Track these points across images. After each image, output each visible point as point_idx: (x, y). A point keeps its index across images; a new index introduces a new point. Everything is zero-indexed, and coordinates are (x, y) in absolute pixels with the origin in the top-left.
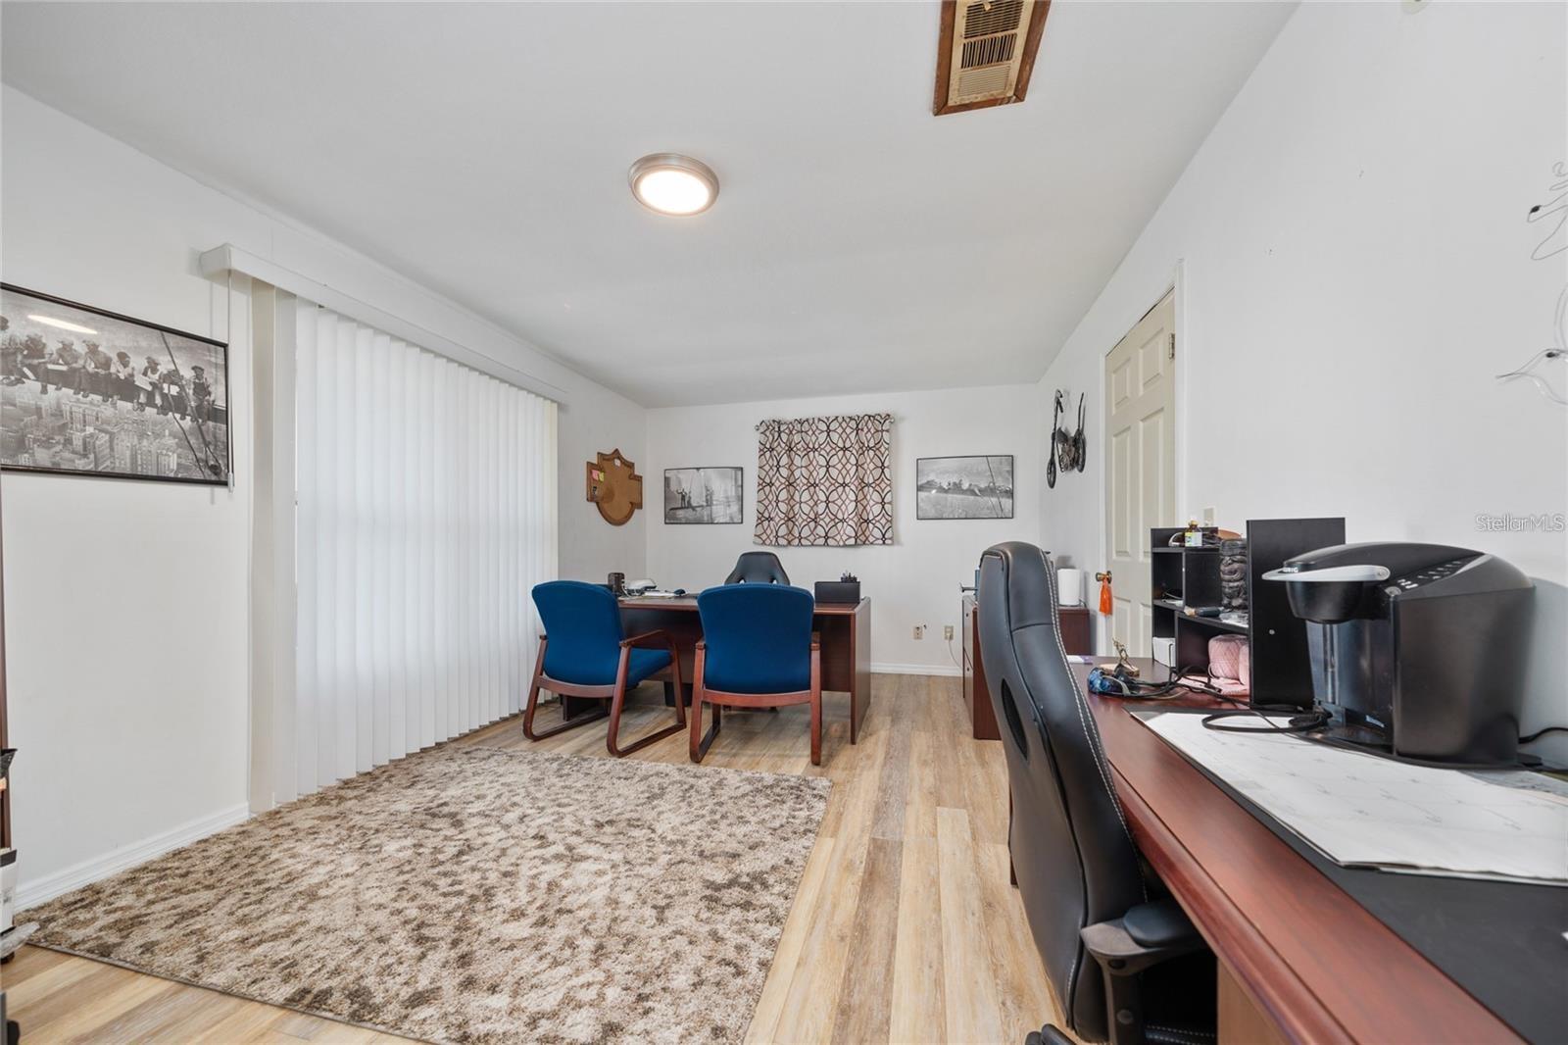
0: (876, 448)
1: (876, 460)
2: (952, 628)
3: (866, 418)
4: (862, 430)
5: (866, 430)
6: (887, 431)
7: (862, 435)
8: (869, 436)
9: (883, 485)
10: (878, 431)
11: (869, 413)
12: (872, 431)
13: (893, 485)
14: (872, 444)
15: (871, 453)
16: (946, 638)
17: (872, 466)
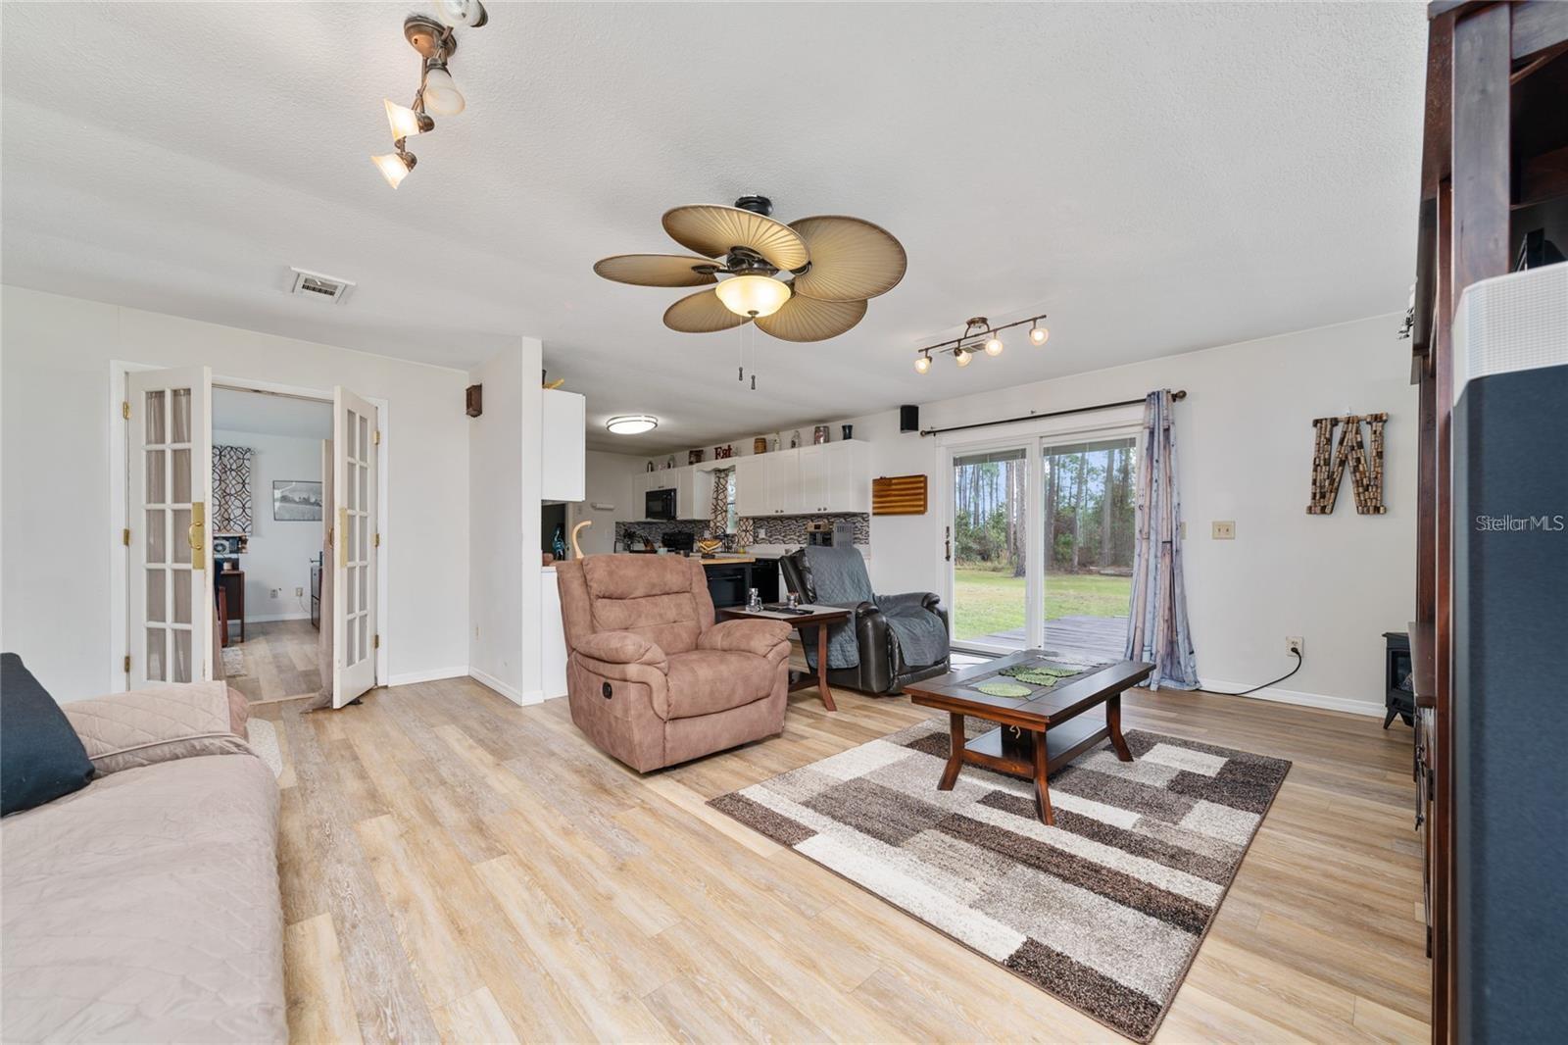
0: (238, 470)
1: (238, 478)
2: (302, 589)
3: (229, 449)
4: (225, 456)
5: (228, 456)
6: (248, 459)
7: (225, 460)
8: (231, 461)
9: (244, 496)
10: (239, 458)
11: (231, 445)
12: (235, 458)
13: (253, 496)
14: (234, 467)
15: (234, 473)
16: (297, 595)
17: (234, 482)
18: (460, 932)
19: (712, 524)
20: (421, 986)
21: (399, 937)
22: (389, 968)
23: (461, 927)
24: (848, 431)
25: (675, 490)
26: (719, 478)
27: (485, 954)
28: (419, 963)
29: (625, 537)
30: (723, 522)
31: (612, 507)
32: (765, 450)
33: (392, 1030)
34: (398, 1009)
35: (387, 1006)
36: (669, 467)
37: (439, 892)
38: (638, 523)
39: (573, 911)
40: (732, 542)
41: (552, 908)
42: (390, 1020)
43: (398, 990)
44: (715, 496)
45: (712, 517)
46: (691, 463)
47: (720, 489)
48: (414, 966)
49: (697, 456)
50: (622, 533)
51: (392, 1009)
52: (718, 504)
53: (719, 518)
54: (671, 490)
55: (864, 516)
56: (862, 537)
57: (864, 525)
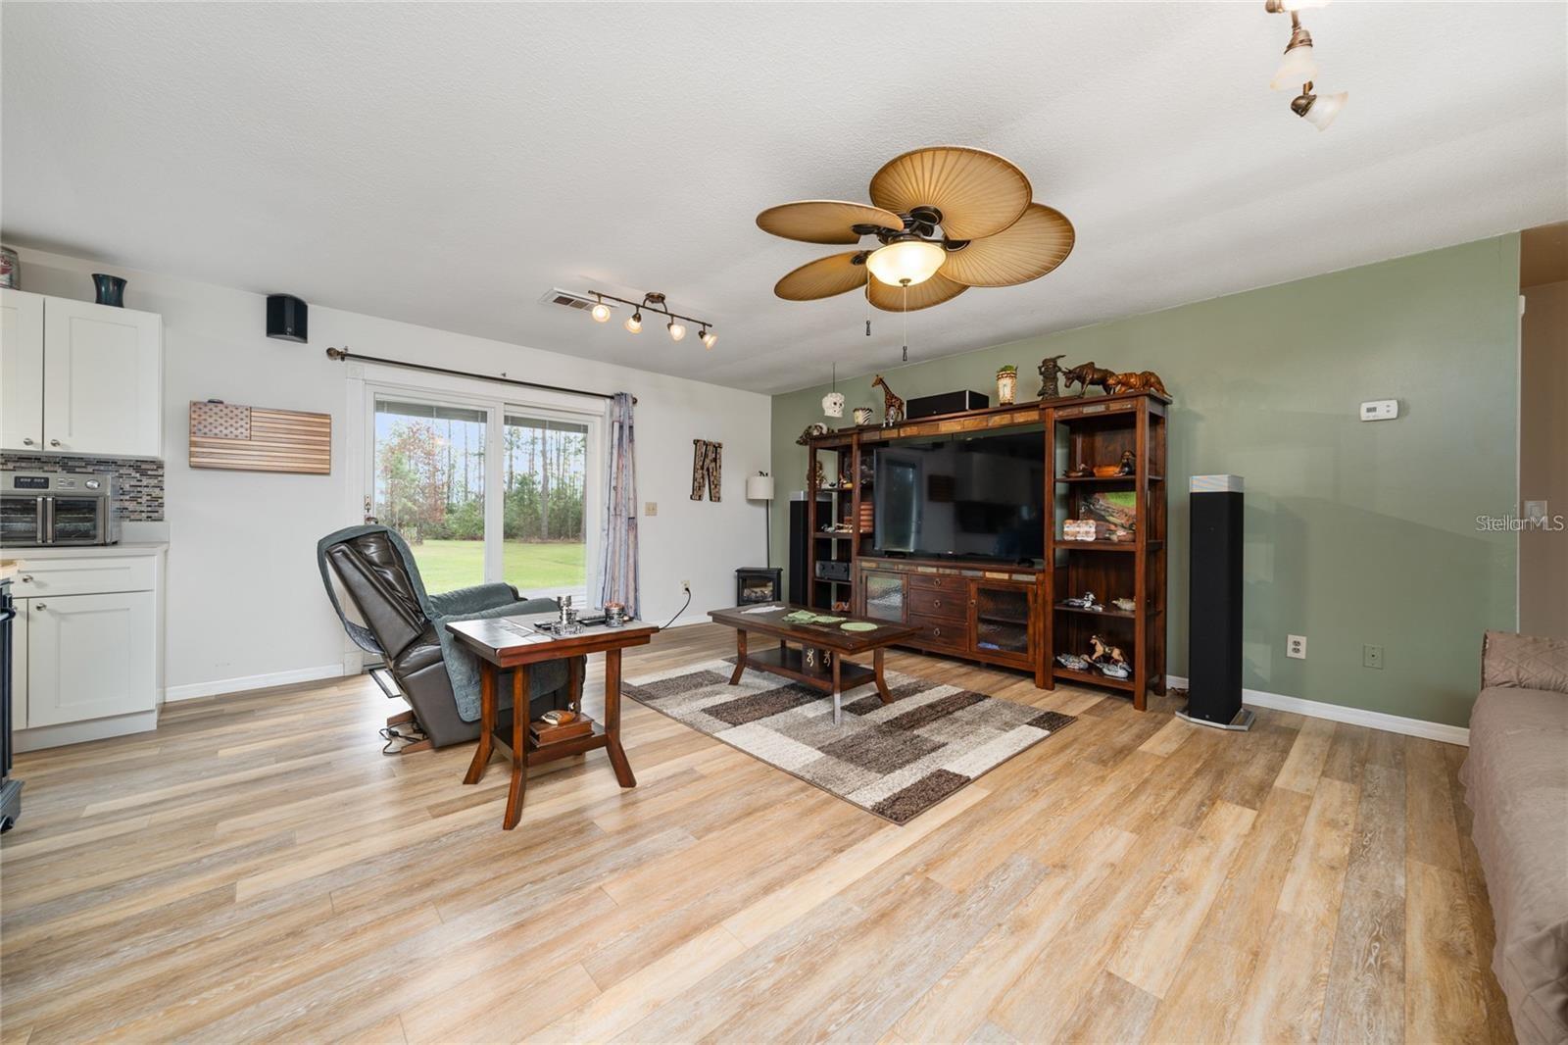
18: (1256, 954)
20: (1330, 952)
21: (1323, 1009)
22: (1352, 992)
23: (1251, 957)
24: (110, 291)
27: (1254, 924)
28: (1318, 969)
33: (1375, 947)
34: (1362, 955)
35: (1370, 964)
37: (1234, 1010)
39: (1149, 883)
41: (1159, 898)
42: (1374, 954)
43: (1354, 967)
48: (1326, 971)
51: (1367, 960)
55: (143, 466)
56: (139, 508)
57: (144, 483)
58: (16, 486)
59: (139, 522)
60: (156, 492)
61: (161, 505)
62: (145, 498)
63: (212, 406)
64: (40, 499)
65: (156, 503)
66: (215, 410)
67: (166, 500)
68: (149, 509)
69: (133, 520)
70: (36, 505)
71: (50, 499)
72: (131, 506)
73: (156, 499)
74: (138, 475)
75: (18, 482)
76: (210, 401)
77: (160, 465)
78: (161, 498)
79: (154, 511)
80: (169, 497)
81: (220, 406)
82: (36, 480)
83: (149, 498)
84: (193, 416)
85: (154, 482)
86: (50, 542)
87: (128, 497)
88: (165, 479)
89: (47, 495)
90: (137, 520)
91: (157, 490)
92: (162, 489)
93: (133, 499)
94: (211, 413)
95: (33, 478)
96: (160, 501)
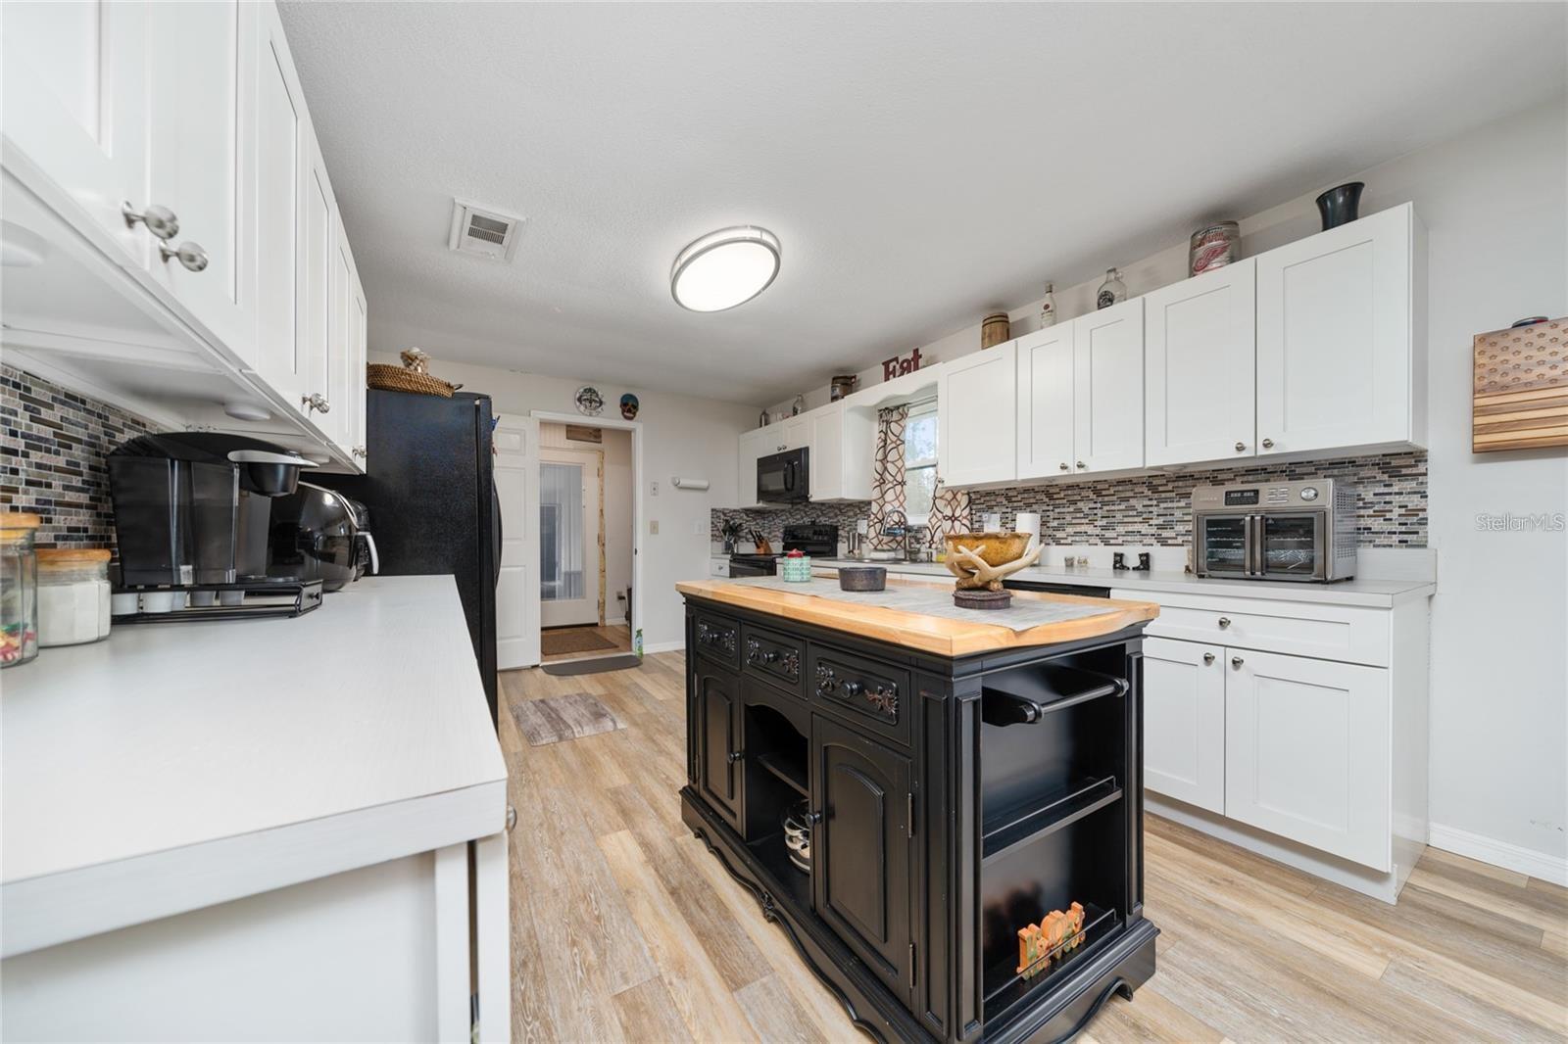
19: (875, 508)
25: (807, 449)
26: (888, 423)
29: (724, 531)
30: (896, 504)
31: (704, 484)
32: (1007, 336)
36: (795, 412)
38: (747, 511)
40: (918, 541)
44: (880, 456)
45: (876, 494)
46: (834, 398)
47: (889, 445)
49: (845, 382)
50: (721, 526)
52: (886, 469)
53: (890, 496)
54: (800, 450)
55: (1394, 463)
56: (1387, 527)
57: (1395, 489)
58: (1226, 504)
59: (1388, 549)
60: (1414, 502)
61: (1423, 522)
62: (1397, 511)
63: (1520, 332)
64: (1248, 518)
65: (1415, 519)
66: (1532, 337)
67: (1431, 515)
68: (1403, 528)
69: (1379, 546)
70: (1244, 526)
71: (1258, 518)
72: (1377, 524)
73: (1414, 512)
74: (1386, 477)
75: (1230, 499)
76: (1518, 325)
77: (1418, 456)
78: (1424, 510)
79: (1412, 531)
80: (1436, 509)
81: (1539, 329)
82: (1245, 494)
83: (1403, 511)
84: (1481, 360)
85: (1411, 485)
86: (1258, 573)
87: (1371, 512)
88: (1430, 479)
89: (1257, 512)
90: (1384, 546)
91: (1416, 498)
92: (1424, 496)
93: (1380, 514)
94: (1520, 346)
95: (1242, 492)
96: (1421, 515)
